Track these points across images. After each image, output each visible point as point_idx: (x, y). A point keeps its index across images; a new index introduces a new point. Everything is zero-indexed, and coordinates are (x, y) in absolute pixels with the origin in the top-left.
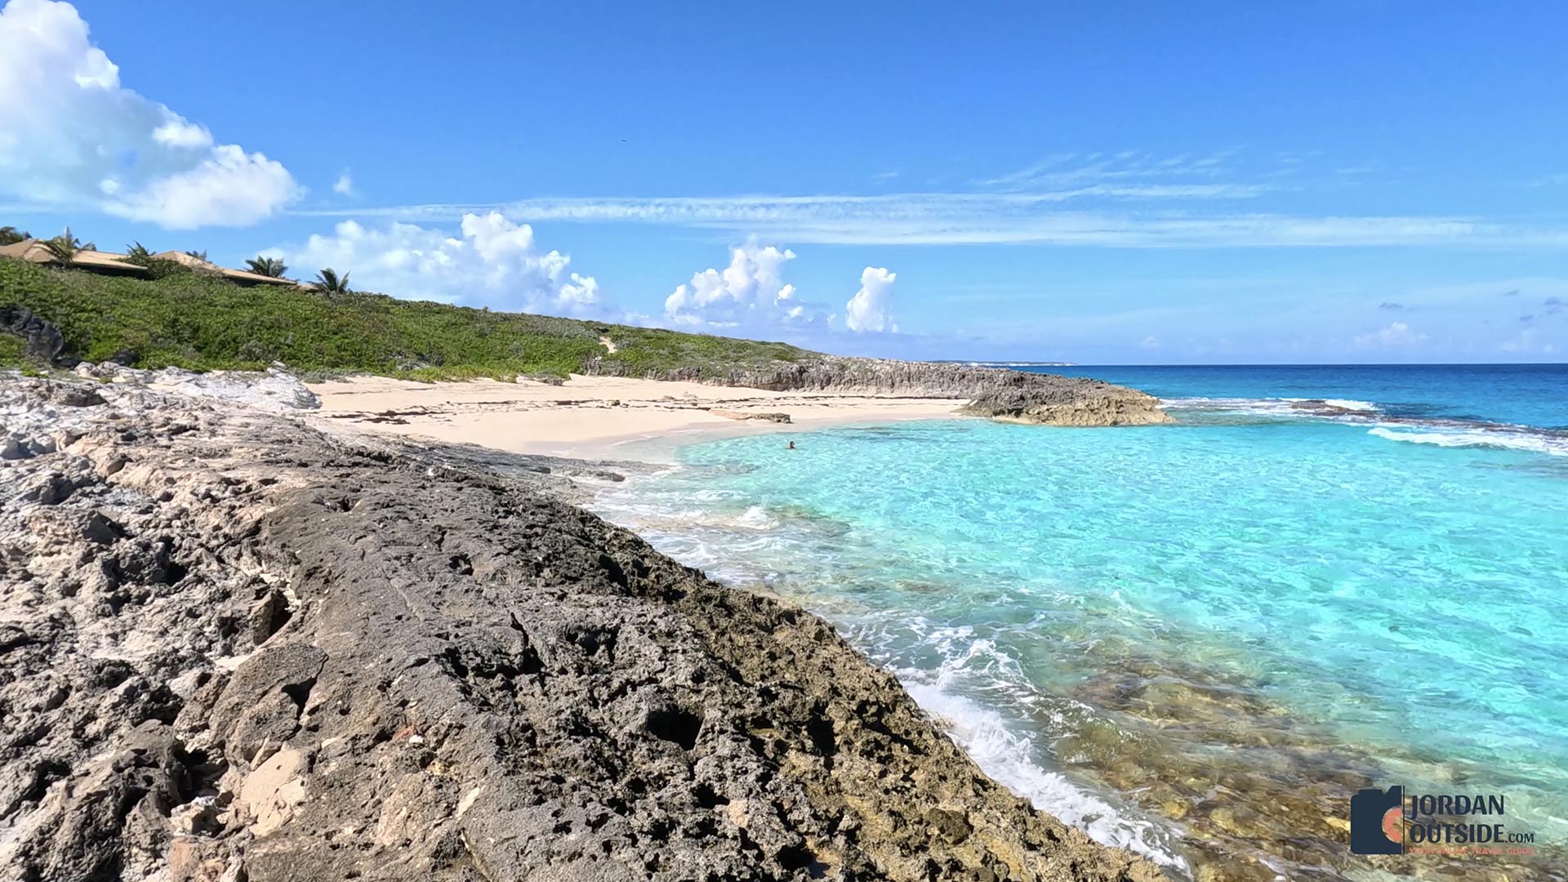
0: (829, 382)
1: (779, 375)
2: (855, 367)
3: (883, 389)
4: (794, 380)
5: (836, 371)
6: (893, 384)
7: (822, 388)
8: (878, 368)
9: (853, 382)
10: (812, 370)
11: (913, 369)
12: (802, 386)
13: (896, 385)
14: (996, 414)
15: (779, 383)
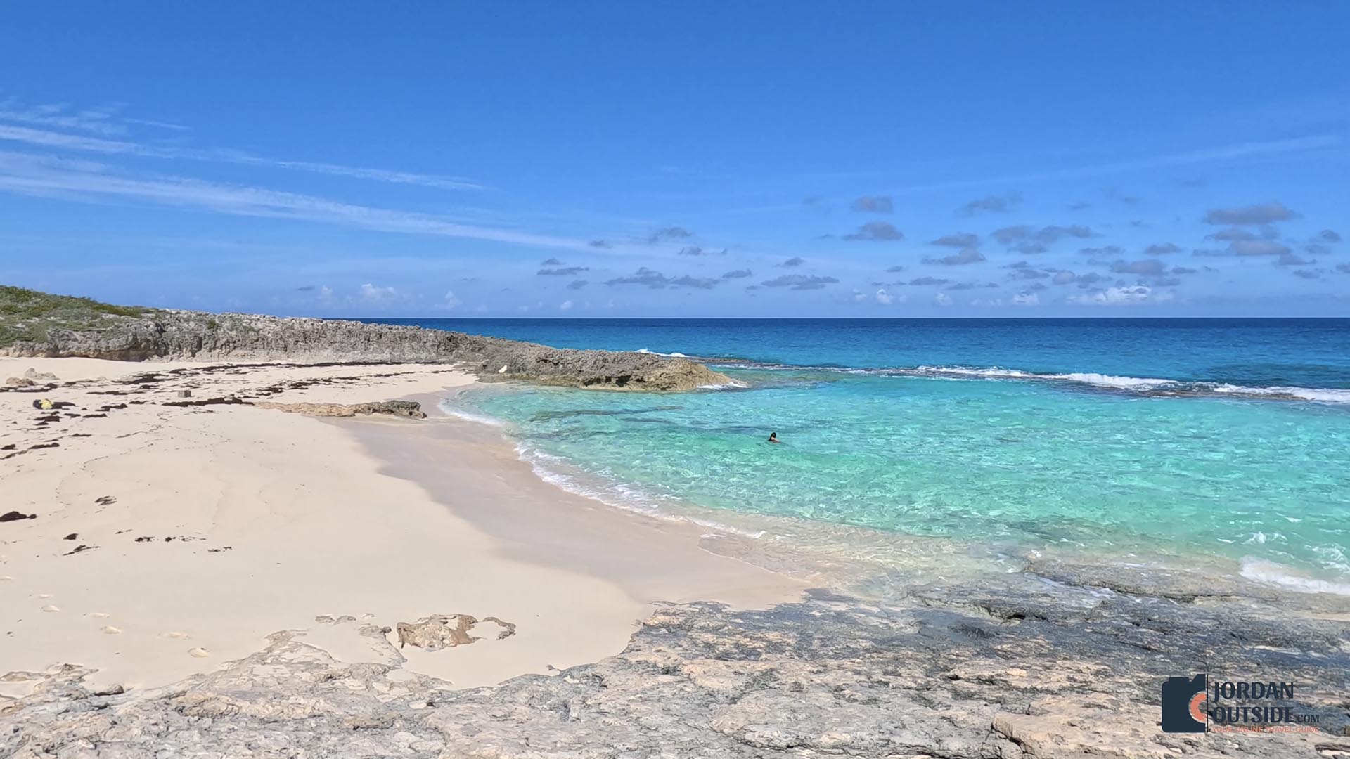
0: (199, 347)
1: (135, 336)
2: (227, 325)
3: (275, 353)
4: (156, 344)
5: (205, 330)
6: (286, 347)
7: (193, 355)
8: (260, 325)
9: (231, 345)
10: (169, 329)
11: (307, 327)
12: (166, 353)
13: (290, 347)
14: (587, 383)
15: (135, 350)
